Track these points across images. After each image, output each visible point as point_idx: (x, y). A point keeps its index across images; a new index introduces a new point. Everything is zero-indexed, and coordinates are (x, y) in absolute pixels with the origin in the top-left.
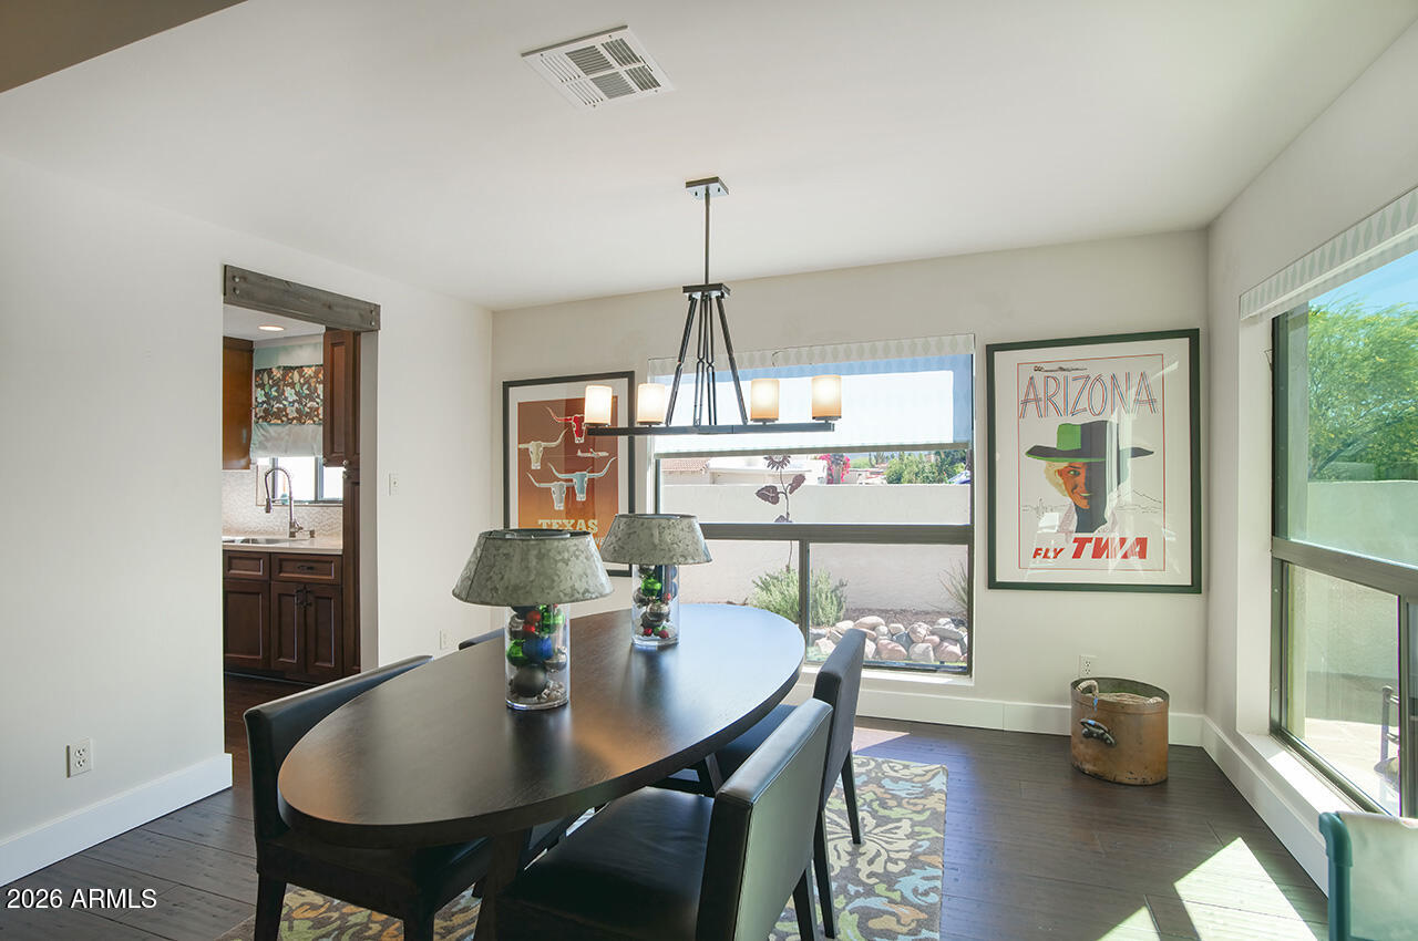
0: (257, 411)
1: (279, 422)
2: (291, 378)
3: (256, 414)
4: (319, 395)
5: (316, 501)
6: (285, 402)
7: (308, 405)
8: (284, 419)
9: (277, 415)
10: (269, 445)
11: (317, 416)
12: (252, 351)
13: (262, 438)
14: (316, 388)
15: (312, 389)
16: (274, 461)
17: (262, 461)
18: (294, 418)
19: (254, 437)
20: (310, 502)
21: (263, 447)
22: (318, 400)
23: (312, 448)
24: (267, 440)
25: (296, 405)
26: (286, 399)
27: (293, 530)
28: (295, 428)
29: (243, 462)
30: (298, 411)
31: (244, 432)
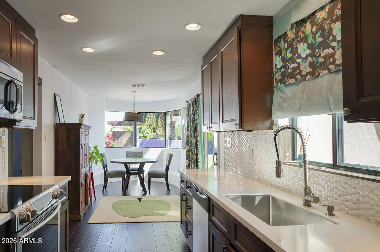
0: (277, 76)
1: (293, 81)
2: (304, 32)
3: (276, 79)
4: (334, 37)
5: (334, 166)
6: (298, 60)
7: (322, 55)
8: (298, 77)
9: (292, 76)
10: (285, 105)
11: (334, 62)
12: (272, 25)
13: (280, 100)
14: (331, 29)
15: (326, 32)
16: (293, 121)
17: (283, 122)
18: (307, 74)
19: (275, 100)
20: (328, 166)
21: (281, 109)
22: (334, 44)
23: (328, 102)
24: (284, 101)
25: (310, 59)
26: (299, 56)
27: (308, 198)
28: (310, 84)
29: (267, 123)
30: (311, 65)
31: (268, 97)
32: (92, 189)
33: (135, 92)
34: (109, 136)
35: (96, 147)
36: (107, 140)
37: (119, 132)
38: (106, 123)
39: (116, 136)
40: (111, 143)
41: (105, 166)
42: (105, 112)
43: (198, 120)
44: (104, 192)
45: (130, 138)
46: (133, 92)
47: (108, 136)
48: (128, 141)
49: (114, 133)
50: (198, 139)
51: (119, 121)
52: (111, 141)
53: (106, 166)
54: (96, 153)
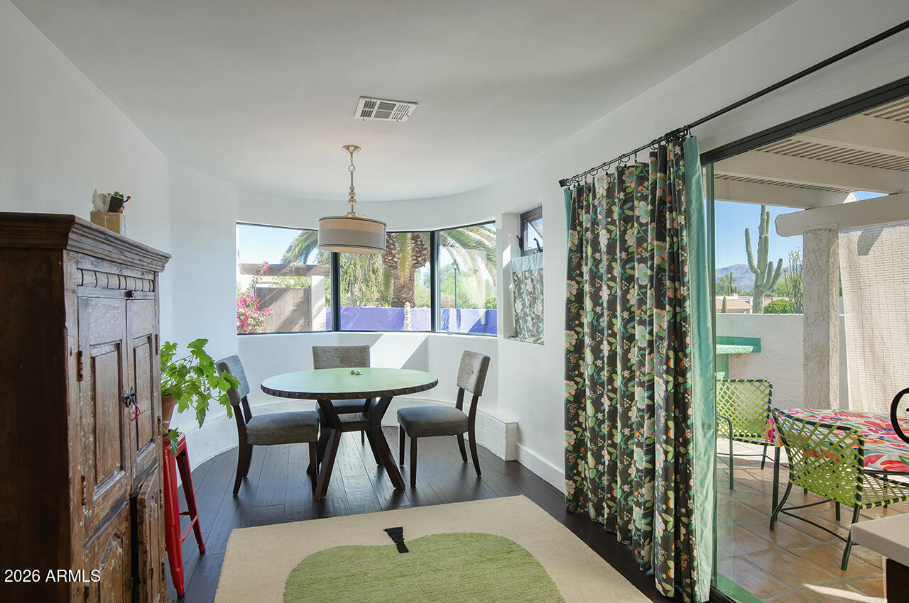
32: (185, 514)
33: (356, 148)
34: (248, 299)
35: (198, 347)
36: (242, 310)
37: (271, 290)
38: (238, 269)
39: (264, 299)
40: (252, 318)
41: (241, 405)
42: (238, 225)
43: (684, 233)
44: (239, 494)
45: (299, 305)
46: (348, 147)
47: (245, 301)
48: (294, 311)
49: (259, 292)
50: (688, 310)
51: (272, 263)
52: (252, 313)
53: (245, 400)
54: (200, 371)
